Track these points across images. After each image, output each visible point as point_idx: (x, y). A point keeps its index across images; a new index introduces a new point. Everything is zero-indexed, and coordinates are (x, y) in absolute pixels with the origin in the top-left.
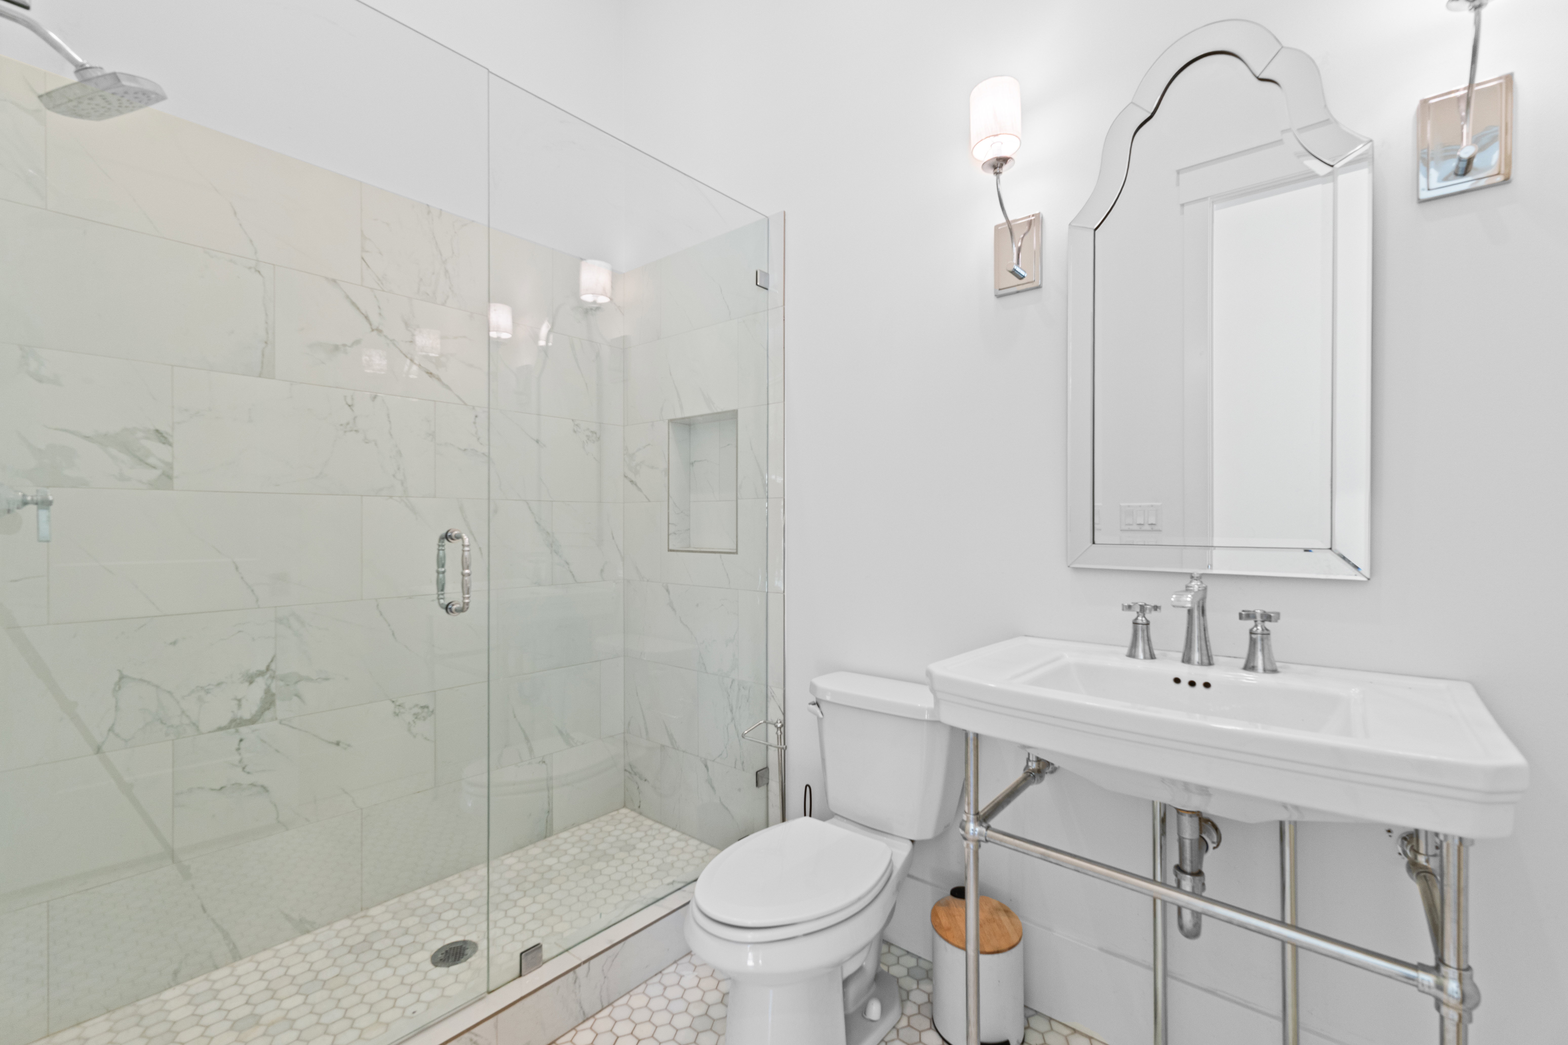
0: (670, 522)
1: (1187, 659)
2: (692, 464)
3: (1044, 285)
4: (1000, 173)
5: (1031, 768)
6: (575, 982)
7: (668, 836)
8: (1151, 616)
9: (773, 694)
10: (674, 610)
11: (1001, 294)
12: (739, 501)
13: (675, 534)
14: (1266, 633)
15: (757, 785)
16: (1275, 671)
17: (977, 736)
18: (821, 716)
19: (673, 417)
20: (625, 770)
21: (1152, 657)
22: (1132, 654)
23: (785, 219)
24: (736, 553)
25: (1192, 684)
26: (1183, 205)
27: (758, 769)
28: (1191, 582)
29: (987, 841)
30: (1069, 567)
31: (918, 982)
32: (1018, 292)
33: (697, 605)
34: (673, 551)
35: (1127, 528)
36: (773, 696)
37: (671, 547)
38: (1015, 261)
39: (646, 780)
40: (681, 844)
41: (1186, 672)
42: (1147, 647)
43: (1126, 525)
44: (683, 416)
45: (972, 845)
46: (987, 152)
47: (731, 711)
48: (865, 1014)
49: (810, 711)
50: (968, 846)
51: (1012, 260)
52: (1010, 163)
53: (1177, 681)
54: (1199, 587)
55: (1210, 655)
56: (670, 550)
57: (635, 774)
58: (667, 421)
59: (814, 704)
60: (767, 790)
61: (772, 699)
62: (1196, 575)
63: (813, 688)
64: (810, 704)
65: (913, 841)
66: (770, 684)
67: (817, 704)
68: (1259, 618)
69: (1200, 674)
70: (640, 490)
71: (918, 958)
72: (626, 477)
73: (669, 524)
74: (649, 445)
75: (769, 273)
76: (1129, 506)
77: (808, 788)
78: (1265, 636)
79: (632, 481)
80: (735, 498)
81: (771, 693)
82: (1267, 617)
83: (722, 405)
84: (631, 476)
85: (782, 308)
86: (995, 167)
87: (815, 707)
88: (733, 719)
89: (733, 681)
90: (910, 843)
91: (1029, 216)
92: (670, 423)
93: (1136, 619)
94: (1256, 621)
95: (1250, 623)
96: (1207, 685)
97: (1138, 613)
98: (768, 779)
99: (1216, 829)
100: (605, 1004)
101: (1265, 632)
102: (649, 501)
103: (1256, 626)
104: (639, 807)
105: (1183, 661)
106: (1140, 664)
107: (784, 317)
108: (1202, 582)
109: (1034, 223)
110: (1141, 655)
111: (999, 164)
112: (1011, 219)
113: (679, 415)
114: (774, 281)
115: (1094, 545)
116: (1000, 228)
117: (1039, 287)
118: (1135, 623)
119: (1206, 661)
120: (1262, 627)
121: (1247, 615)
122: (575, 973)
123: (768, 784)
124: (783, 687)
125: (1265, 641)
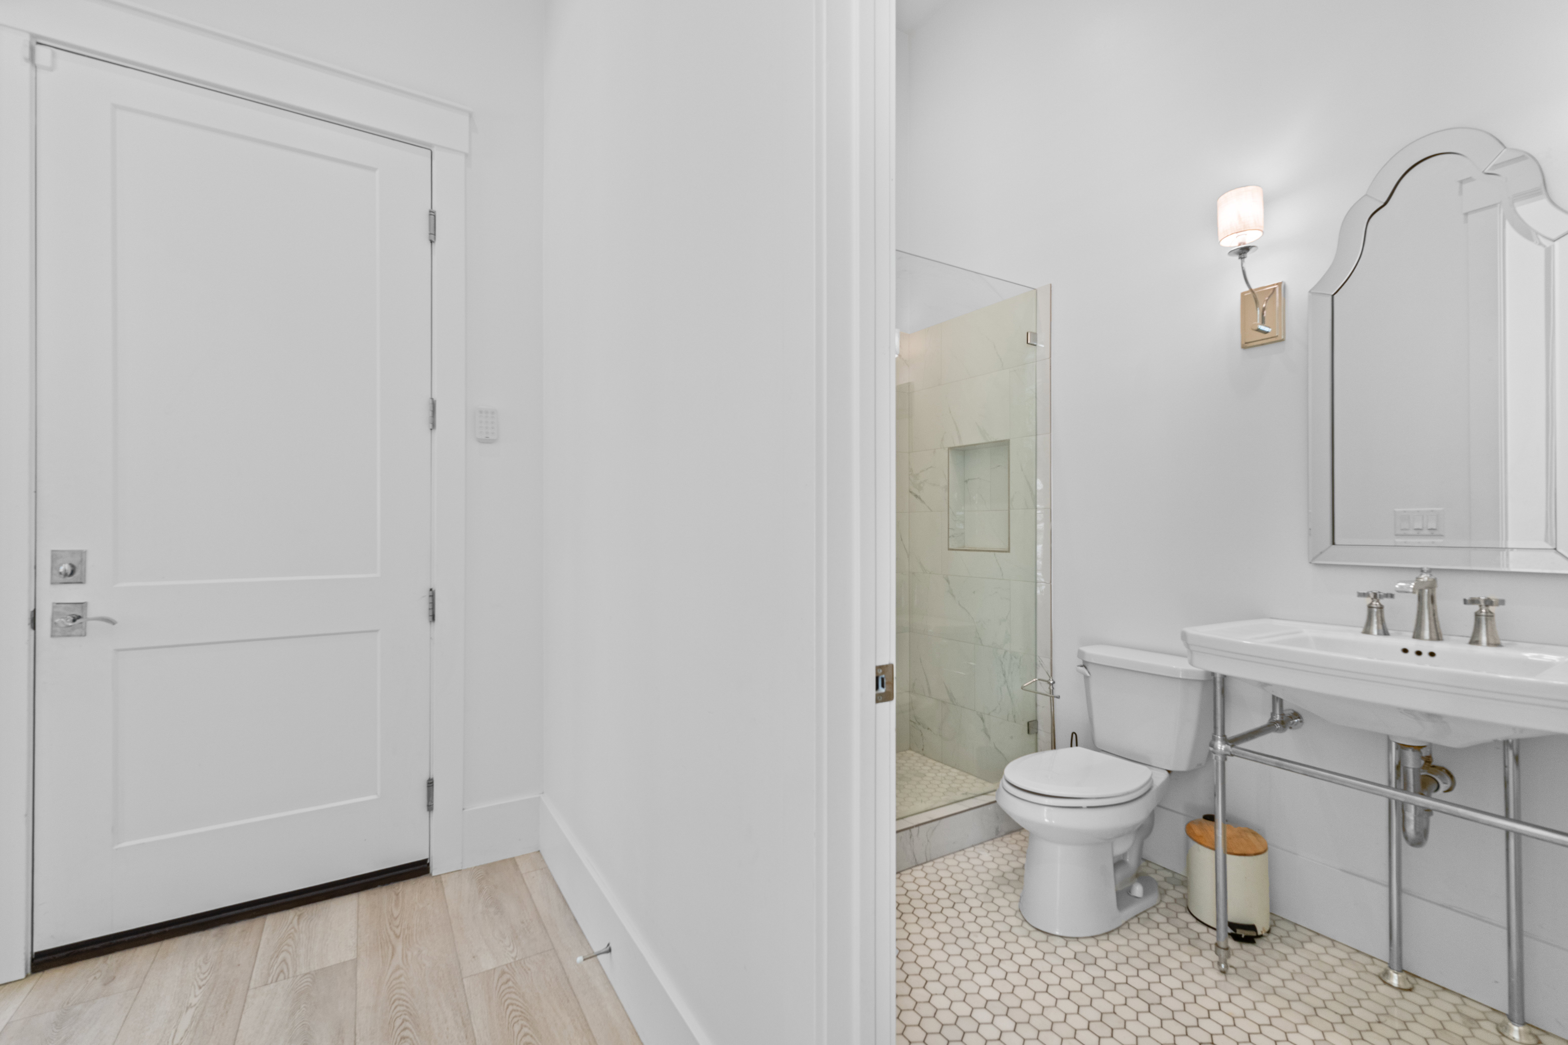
0: (950, 527)
1: (1417, 635)
2: (966, 481)
3: (1287, 338)
4: (1244, 258)
5: (1275, 719)
6: (911, 837)
7: (950, 771)
8: (1384, 602)
9: (1041, 662)
10: (953, 596)
11: (1246, 346)
12: (1011, 511)
13: (953, 536)
14: (1490, 616)
15: (1029, 733)
16: (1498, 645)
17: (1224, 678)
18: (1088, 675)
19: (952, 445)
20: (911, 721)
21: (1386, 633)
22: (1367, 631)
23: (1051, 290)
24: (1009, 551)
25: (1419, 653)
26: (1466, 214)
27: (1030, 720)
28: (1421, 575)
29: (1232, 755)
30: (1310, 563)
31: (1174, 886)
32: (1262, 345)
33: (974, 592)
34: (953, 550)
35: (1402, 532)
36: (1041, 664)
37: (951, 547)
38: (1259, 321)
39: (928, 729)
40: (962, 778)
41: (1413, 645)
42: (1381, 626)
43: (1402, 530)
44: (961, 445)
45: (1220, 758)
46: (1233, 242)
47: (1004, 675)
48: (1130, 892)
49: (1078, 671)
50: (1216, 758)
51: (1257, 321)
52: (1251, 250)
53: (1405, 651)
54: (1429, 579)
55: (1439, 632)
56: (949, 549)
57: (919, 724)
58: (947, 449)
59: (1082, 666)
60: (1036, 739)
61: (1040, 665)
62: (1425, 569)
63: (1081, 654)
64: (1078, 666)
65: (1169, 772)
66: (1039, 654)
67: (1084, 666)
68: (1482, 603)
69: (1426, 646)
70: (923, 502)
71: (1174, 873)
72: (911, 492)
73: (949, 529)
74: (931, 467)
75: (1038, 333)
76: (1405, 512)
77: (1074, 735)
78: (1488, 618)
79: (916, 496)
80: (1007, 509)
81: (1040, 661)
82: (1489, 602)
83: (998, 435)
84: (915, 491)
85: (1049, 359)
86: (1240, 254)
87: (1083, 669)
88: (1006, 682)
89: (1006, 652)
90: (1166, 773)
91: (1274, 285)
92: (950, 450)
93: (1371, 604)
94: (1480, 606)
95: (1476, 608)
96: (1432, 654)
97: (1372, 599)
98: (1037, 729)
99: (1451, 776)
100: (928, 859)
101: (1489, 614)
102: (931, 511)
103: (1481, 609)
104: (923, 750)
105: (1414, 637)
106: (1375, 638)
107: (1050, 367)
108: (1431, 575)
109: (1277, 292)
110: (1375, 631)
111: (1243, 251)
112: (1253, 287)
113: (957, 444)
114: (1042, 338)
115: (1334, 546)
116: (1246, 294)
117: (1282, 340)
118: (1370, 607)
119: (1434, 636)
120: (1486, 610)
121: (1473, 601)
122: (910, 831)
123: (1037, 733)
124: (1050, 656)
125: (1489, 621)
